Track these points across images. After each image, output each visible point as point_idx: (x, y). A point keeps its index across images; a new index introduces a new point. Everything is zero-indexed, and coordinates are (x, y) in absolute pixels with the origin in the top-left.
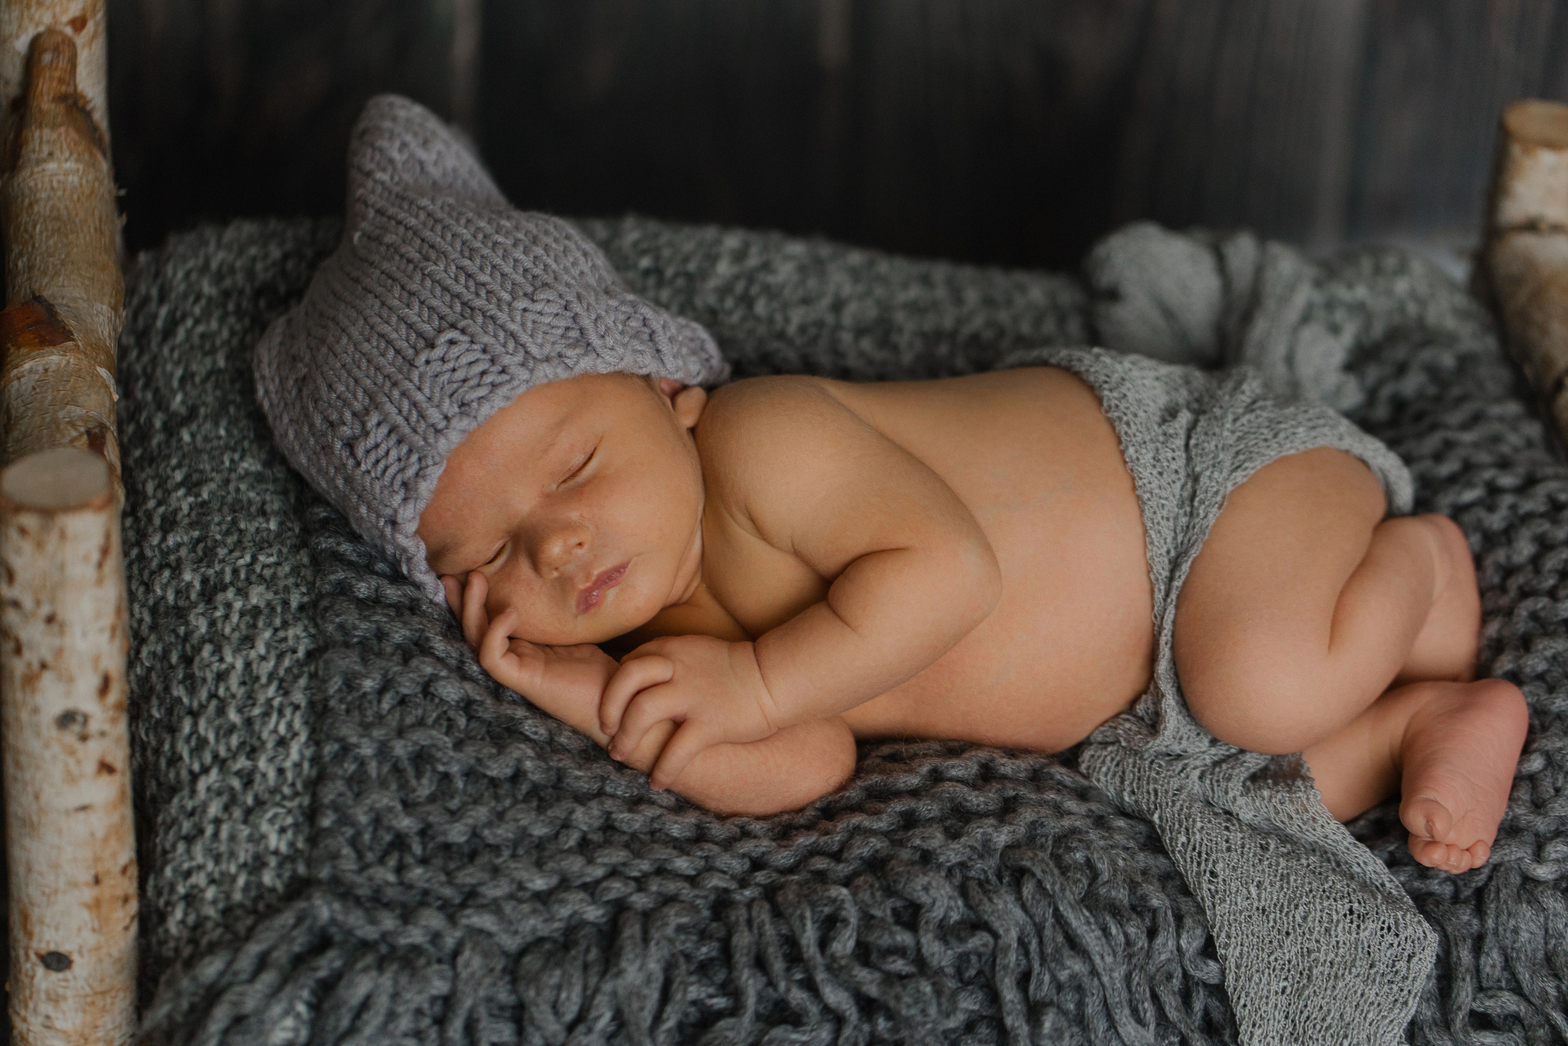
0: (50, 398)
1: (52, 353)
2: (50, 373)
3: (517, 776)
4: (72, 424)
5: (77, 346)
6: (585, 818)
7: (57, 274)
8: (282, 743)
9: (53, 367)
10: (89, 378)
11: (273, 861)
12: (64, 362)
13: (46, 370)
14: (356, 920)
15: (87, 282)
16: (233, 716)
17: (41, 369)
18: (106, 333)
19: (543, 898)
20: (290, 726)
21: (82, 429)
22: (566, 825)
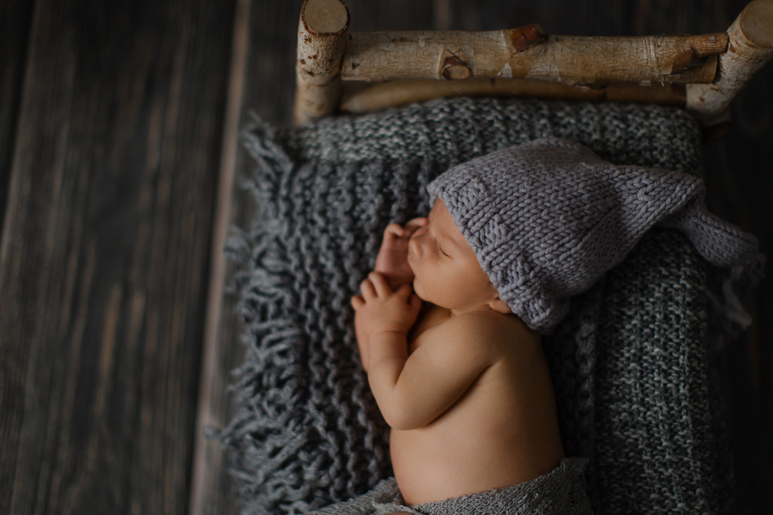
0: (479, 43)
1: (507, 43)
2: (495, 43)
3: (343, 239)
4: (460, 50)
5: (515, 54)
6: (330, 266)
7: (572, 48)
8: (357, 152)
9: (499, 44)
10: (497, 59)
11: (317, 154)
12: (503, 48)
13: (498, 42)
14: (284, 180)
15: (569, 61)
16: (369, 133)
17: (499, 39)
18: (538, 69)
19: (297, 249)
20: (363, 154)
21: (457, 54)
22: (327, 258)
